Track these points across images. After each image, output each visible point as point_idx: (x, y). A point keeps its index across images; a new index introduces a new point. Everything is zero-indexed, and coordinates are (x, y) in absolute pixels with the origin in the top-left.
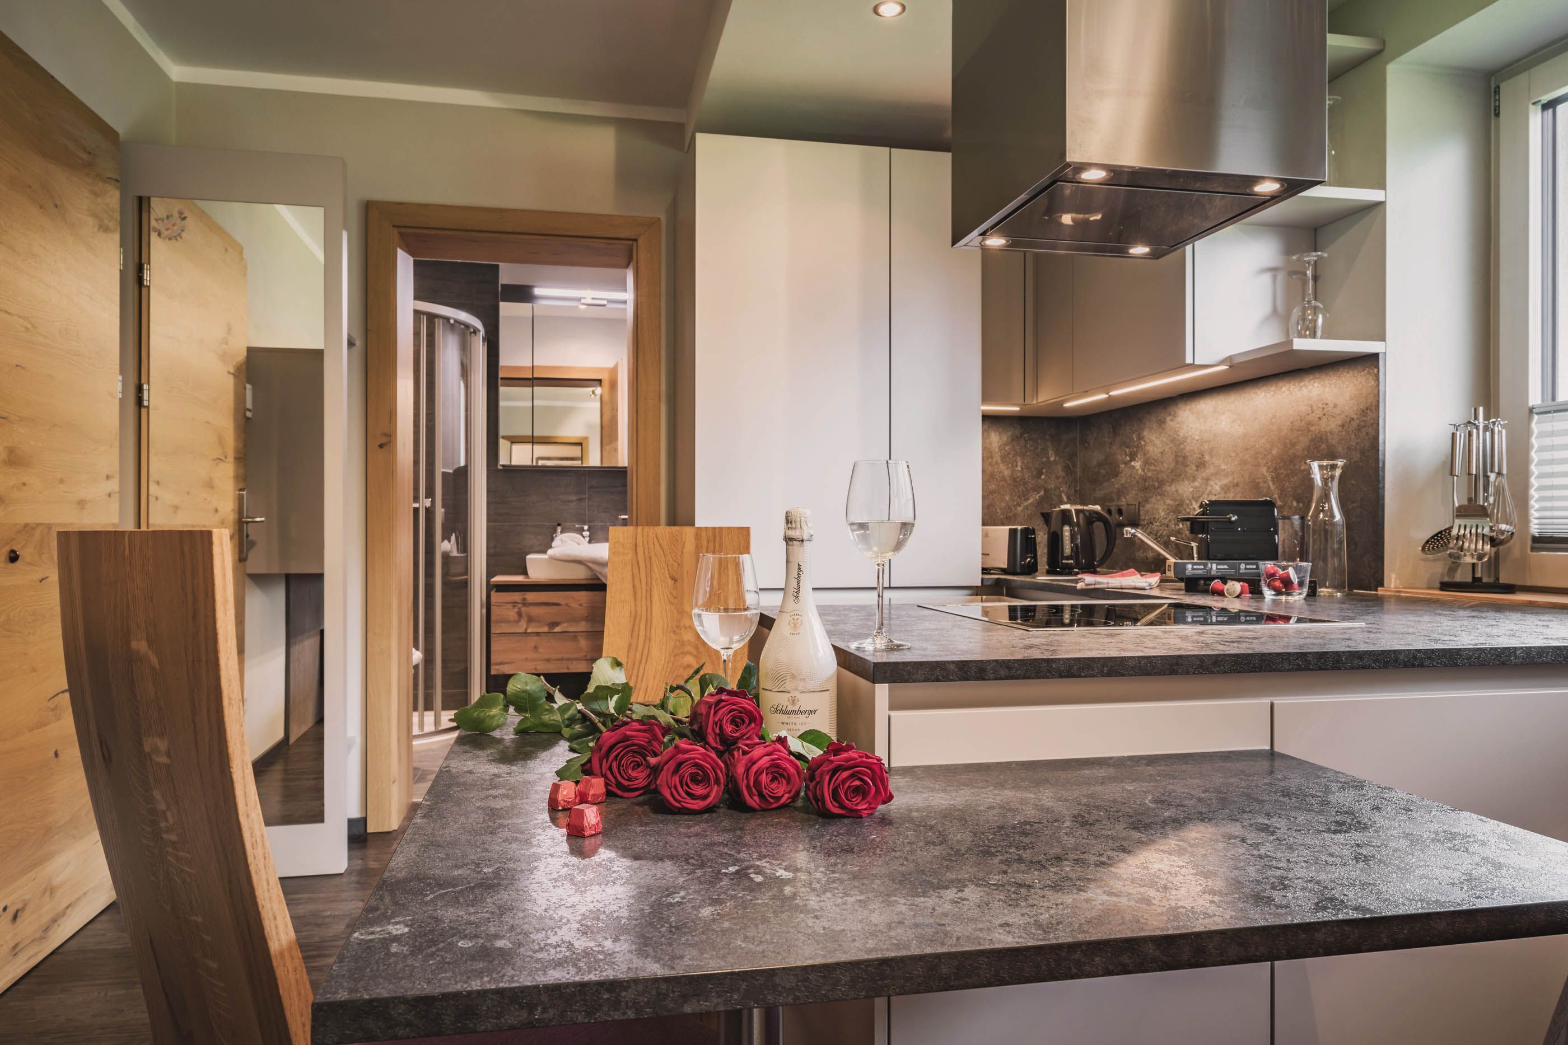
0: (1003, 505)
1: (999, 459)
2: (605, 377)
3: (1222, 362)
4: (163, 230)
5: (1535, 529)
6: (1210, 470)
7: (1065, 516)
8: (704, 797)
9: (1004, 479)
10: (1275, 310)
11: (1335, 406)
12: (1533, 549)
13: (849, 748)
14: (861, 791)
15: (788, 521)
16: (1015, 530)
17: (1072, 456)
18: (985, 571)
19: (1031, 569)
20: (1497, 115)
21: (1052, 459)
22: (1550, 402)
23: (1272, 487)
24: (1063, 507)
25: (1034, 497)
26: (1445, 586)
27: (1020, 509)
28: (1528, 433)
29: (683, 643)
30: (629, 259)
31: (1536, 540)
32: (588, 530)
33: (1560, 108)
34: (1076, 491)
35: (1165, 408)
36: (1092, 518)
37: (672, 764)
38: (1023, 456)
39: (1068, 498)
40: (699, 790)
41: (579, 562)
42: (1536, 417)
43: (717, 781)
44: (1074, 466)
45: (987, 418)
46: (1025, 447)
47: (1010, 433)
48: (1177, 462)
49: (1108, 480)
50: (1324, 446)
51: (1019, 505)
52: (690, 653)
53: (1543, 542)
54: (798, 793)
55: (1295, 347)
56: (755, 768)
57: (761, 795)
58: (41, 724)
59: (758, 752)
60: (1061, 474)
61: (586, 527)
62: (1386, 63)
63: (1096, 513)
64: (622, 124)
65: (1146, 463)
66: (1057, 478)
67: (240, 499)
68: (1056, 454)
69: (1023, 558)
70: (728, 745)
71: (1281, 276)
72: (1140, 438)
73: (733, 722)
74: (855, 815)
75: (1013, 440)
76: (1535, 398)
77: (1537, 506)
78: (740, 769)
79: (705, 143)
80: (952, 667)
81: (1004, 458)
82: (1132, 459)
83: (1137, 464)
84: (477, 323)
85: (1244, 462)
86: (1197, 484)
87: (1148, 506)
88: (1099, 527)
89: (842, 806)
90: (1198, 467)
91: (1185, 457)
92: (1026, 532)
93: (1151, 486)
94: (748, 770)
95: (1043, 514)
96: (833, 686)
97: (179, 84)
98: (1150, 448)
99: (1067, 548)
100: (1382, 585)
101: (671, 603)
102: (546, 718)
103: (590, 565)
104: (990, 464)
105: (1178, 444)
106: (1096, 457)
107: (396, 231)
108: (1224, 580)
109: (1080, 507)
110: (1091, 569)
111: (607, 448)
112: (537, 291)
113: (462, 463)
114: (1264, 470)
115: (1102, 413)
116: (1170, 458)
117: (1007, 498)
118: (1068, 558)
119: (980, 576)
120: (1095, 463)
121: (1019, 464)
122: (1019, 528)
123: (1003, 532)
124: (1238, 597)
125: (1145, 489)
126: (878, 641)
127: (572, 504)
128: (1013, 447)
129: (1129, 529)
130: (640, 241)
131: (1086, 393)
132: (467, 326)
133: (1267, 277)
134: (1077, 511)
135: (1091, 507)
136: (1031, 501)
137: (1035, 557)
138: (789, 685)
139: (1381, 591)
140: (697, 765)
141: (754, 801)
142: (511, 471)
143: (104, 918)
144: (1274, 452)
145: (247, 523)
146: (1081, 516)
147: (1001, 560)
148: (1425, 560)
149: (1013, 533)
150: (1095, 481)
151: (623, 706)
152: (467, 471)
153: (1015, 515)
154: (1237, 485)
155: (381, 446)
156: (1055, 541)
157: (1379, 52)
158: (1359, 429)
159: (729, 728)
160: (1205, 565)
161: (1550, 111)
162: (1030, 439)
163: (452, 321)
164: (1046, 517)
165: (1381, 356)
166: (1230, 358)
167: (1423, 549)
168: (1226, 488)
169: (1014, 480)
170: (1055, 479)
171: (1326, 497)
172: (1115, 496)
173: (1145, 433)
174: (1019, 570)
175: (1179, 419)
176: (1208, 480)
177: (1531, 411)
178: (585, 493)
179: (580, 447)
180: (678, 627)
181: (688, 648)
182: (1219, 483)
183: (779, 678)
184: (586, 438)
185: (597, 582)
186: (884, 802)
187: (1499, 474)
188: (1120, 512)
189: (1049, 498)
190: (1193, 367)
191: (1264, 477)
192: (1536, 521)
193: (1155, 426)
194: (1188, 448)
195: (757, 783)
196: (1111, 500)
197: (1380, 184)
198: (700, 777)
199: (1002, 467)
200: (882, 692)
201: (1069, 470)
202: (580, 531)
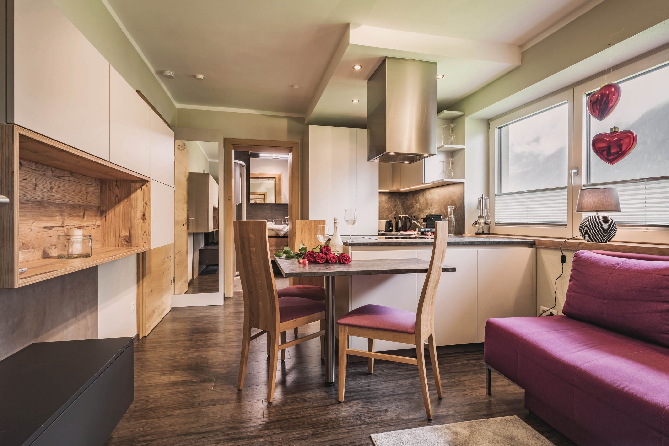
0: (386, 215)
1: (385, 203)
2: (277, 177)
3: (431, 183)
4: (180, 148)
5: (496, 221)
6: (433, 207)
7: (400, 218)
8: (323, 261)
9: (386, 208)
10: (443, 171)
11: (456, 193)
12: (496, 225)
13: (344, 254)
14: (346, 260)
15: (335, 219)
16: (387, 221)
17: (404, 202)
18: (379, 231)
19: (391, 231)
20: (490, 129)
21: (398, 203)
22: (500, 193)
23: (445, 211)
24: (399, 216)
25: (394, 213)
26: (476, 234)
27: (390, 216)
28: (495, 200)
29: (312, 244)
30: (290, 151)
31: (496, 223)
32: (274, 221)
33: (502, 129)
34: (405, 211)
35: (424, 191)
36: (406, 218)
37: (318, 256)
38: (391, 202)
39: (402, 213)
40: (322, 260)
41: (273, 230)
42: (496, 196)
43: (325, 259)
44: (404, 205)
45: (380, 193)
46: (392, 200)
47: (388, 196)
48: (426, 205)
49: (412, 209)
50: (454, 202)
51: (390, 215)
52: (313, 246)
53: (497, 224)
54: (337, 261)
55: (445, 181)
56: (330, 257)
57: (331, 261)
58: (162, 265)
59: (330, 255)
60: (401, 207)
61: (274, 220)
62: (465, 118)
63: (407, 217)
64: (289, 118)
65: (420, 205)
66: (400, 208)
67: (188, 213)
68: (399, 201)
69: (389, 228)
70: (326, 254)
71: (445, 163)
72: (419, 198)
73: (327, 251)
74: (345, 263)
75: (388, 198)
76: (496, 192)
77: (496, 216)
78: (328, 257)
79: (311, 127)
80: (362, 244)
81: (386, 203)
82: (417, 204)
83: (418, 205)
84: (244, 164)
85: (439, 205)
86: (430, 210)
87: (420, 215)
88: (408, 220)
89: (343, 262)
90: (430, 206)
91: (428, 204)
92: (390, 222)
93: (421, 210)
94: (329, 257)
95: (394, 217)
96: (342, 247)
97: (177, 108)
98: (421, 201)
99: (400, 226)
100: (464, 233)
101: (309, 236)
102: (291, 255)
103: (276, 231)
104: (383, 205)
105: (426, 200)
106: (409, 203)
107: (232, 145)
108: (428, 232)
109: (403, 216)
110: (406, 230)
111: (277, 198)
112: (260, 155)
113: (240, 203)
114: (443, 207)
115: (411, 192)
116: (425, 204)
117: (387, 213)
118: (400, 228)
119: (378, 232)
120: (409, 204)
121: (390, 204)
122: (388, 221)
123: (384, 222)
124: (430, 236)
125: (419, 211)
126: (350, 240)
127: (270, 214)
128: (388, 200)
129: (413, 221)
130: (294, 148)
131: (404, 188)
132: (242, 165)
133: (442, 163)
134: (403, 217)
135: (406, 216)
136: (393, 214)
137: (392, 228)
138: (335, 247)
139: (464, 235)
140: (322, 256)
141: (330, 262)
142: (252, 204)
143: (170, 313)
144: (445, 203)
145: (189, 219)
146: (404, 218)
147: (384, 229)
148: (473, 228)
149: (387, 222)
150: (409, 209)
151: (305, 251)
152: (242, 204)
153: (389, 218)
154: (438, 211)
155: (229, 200)
156: (397, 224)
157: (464, 115)
158: (460, 198)
159: (326, 251)
160: (425, 229)
161: (500, 129)
162: (393, 198)
163: (238, 164)
164: (395, 218)
165: (464, 183)
166: (433, 182)
167: (473, 225)
168: (436, 211)
169: (389, 208)
170: (399, 208)
171: (451, 214)
172: (413, 213)
173: (420, 197)
174: (388, 231)
175: (427, 194)
176: (432, 209)
177: (495, 195)
178: (273, 211)
179: (264, 196)
180: (311, 241)
181: (313, 245)
182: (435, 210)
183: (333, 246)
184: (266, 193)
185: (278, 235)
186: (350, 262)
187: (487, 209)
188: (414, 217)
189: (397, 213)
190: (424, 184)
191: (443, 209)
192: (496, 219)
193: (422, 195)
194: (428, 201)
195: (331, 259)
196: (412, 214)
197: (464, 144)
198: (322, 258)
199: (386, 205)
200: (350, 248)
201: (403, 206)
202: (272, 221)
